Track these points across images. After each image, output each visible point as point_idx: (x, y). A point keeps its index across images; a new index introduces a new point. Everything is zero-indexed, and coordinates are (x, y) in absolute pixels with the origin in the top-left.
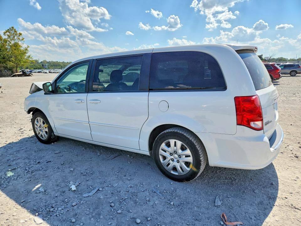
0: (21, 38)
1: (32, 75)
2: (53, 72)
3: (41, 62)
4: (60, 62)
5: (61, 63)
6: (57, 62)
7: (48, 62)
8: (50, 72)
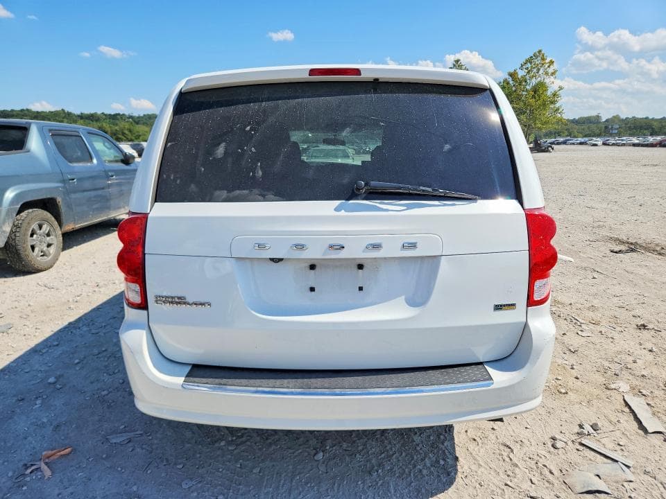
0: (550, 70)
1: (553, 149)
2: (613, 144)
3: (607, 121)
4: (653, 119)
5: (657, 120)
6: (647, 118)
7: (623, 120)
8: (604, 144)
